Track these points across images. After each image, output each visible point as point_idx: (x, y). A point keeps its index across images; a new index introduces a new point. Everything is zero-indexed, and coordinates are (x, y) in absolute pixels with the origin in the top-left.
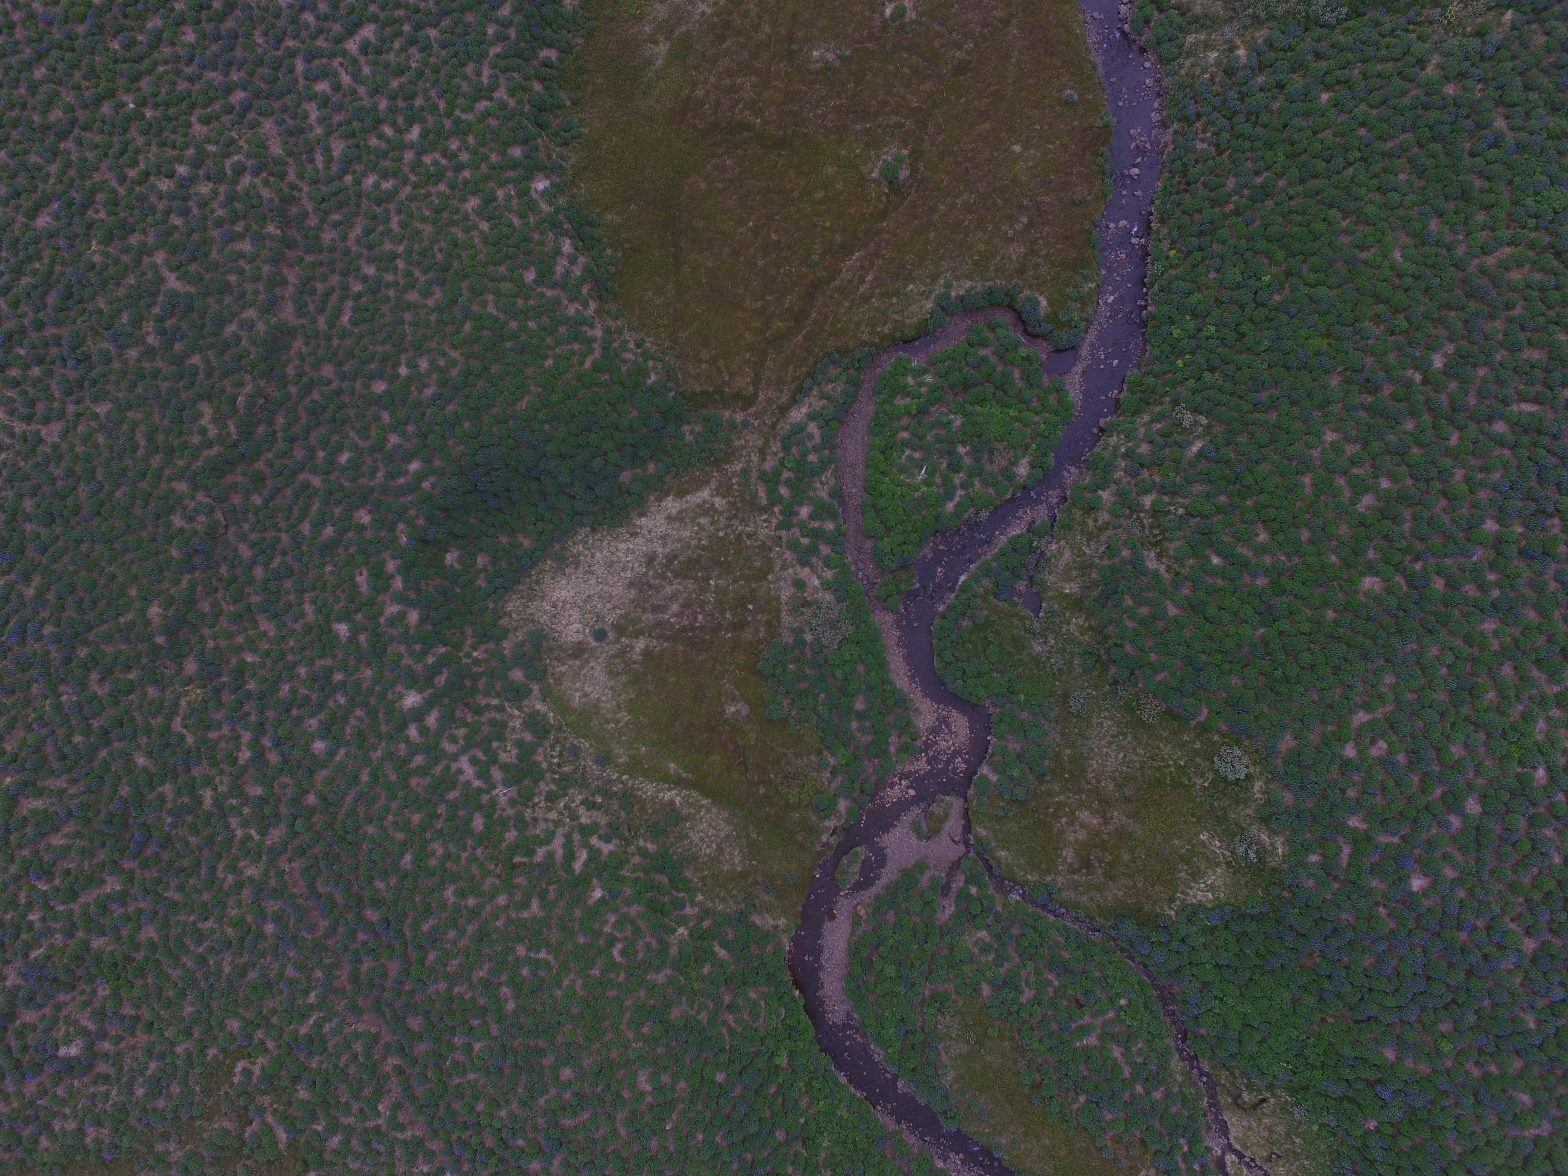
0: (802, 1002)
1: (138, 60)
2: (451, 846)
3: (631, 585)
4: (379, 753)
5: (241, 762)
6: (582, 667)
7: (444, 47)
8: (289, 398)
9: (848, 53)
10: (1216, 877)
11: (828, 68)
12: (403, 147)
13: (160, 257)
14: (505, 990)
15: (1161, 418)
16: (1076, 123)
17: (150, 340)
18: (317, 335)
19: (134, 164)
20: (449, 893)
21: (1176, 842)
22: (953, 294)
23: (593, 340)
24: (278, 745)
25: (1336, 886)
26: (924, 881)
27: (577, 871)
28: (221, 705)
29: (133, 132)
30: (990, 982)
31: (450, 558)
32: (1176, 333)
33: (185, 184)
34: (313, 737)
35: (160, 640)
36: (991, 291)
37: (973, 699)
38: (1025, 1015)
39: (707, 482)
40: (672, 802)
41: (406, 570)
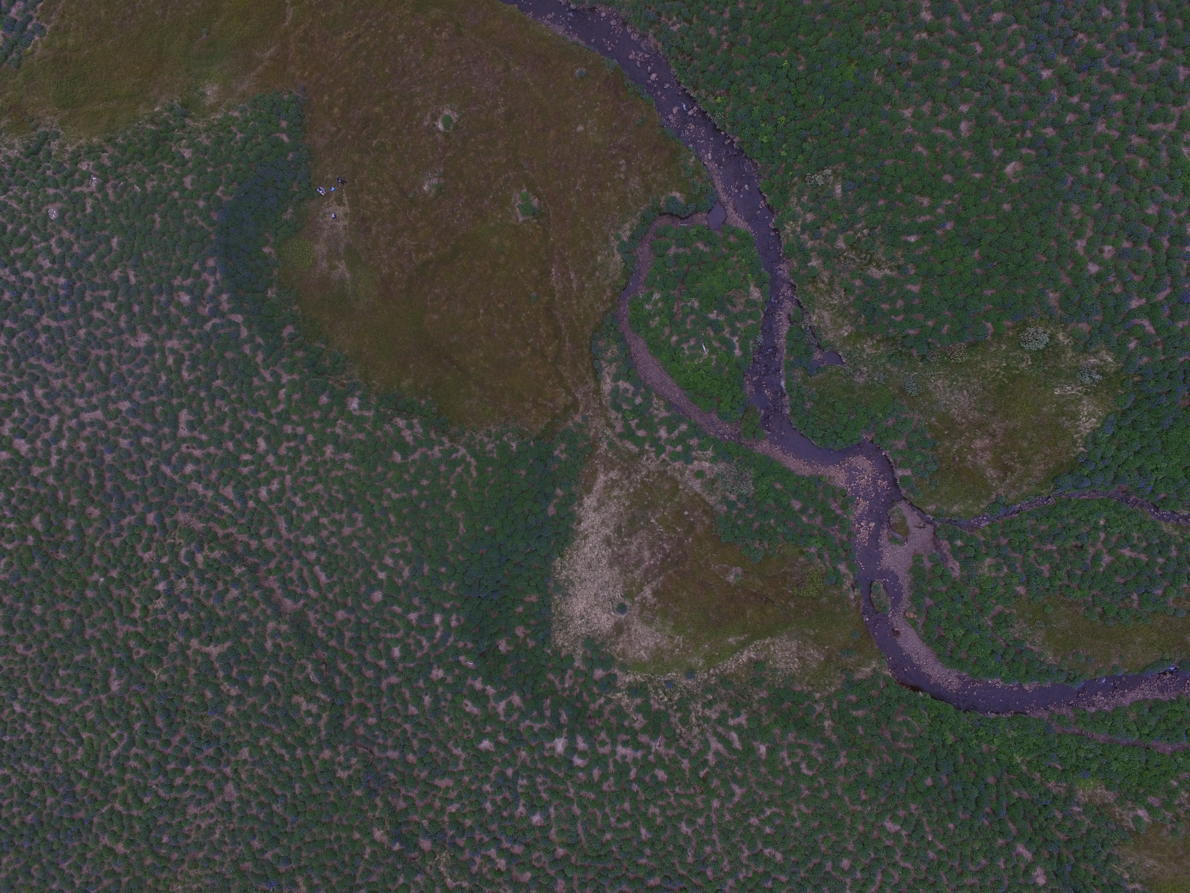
0: (928, 696)
1: (81, 552)
2: (660, 802)
3: (611, 565)
4: (571, 790)
5: (503, 869)
6: (629, 635)
7: (231, 385)
8: (336, 650)
9: (442, 170)
10: (1086, 407)
11: (440, 190)
12: (263, 457)
13: (194, 643)
14: (767, 851)
15: (801, 193)
16: (598, 84)
17: (234, 692)
18: (316, 601)
19: (133, 608)
20: (684, 828)
21: (1045, 409)
22: (625, 239)
23: (463, 458)
24: (515, 841)
25: (1160, 347)
26: (927, 564)
27: (740, 748)
28: (462, 849)
29: (116, 592)
30: (1020, 584)
31: (503, 646)
32: (765, 140)
33: (169, 592)
34: (528, 818)
35: (397, 847)
36: (644, 218)
37: (855, 442)
38: (1058, 583)
39: (597, 470)
40: (750, 659)
41: (488, 679)
